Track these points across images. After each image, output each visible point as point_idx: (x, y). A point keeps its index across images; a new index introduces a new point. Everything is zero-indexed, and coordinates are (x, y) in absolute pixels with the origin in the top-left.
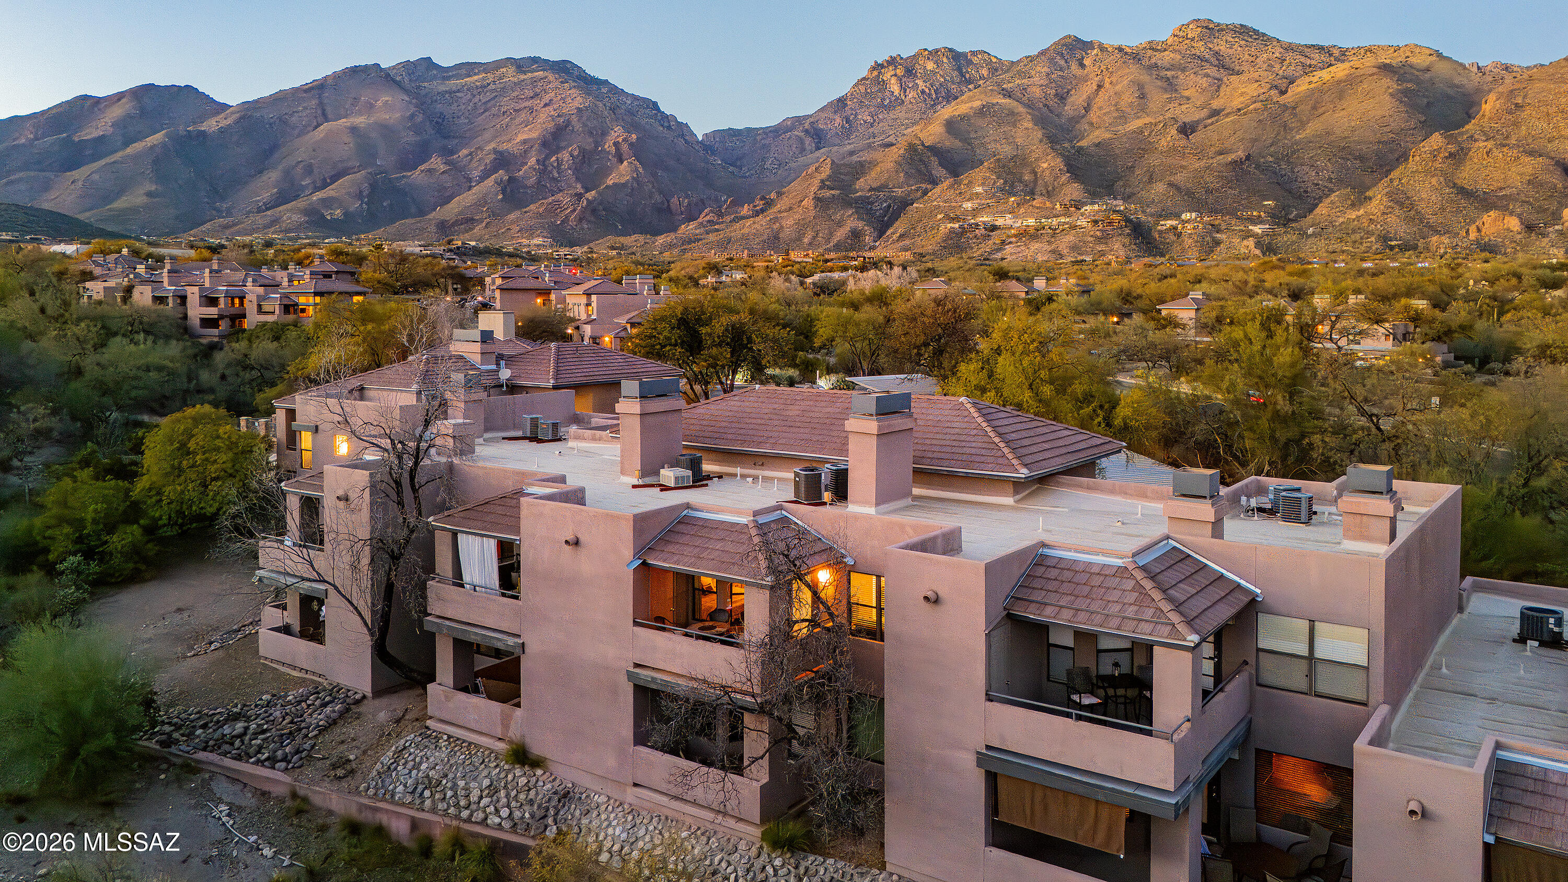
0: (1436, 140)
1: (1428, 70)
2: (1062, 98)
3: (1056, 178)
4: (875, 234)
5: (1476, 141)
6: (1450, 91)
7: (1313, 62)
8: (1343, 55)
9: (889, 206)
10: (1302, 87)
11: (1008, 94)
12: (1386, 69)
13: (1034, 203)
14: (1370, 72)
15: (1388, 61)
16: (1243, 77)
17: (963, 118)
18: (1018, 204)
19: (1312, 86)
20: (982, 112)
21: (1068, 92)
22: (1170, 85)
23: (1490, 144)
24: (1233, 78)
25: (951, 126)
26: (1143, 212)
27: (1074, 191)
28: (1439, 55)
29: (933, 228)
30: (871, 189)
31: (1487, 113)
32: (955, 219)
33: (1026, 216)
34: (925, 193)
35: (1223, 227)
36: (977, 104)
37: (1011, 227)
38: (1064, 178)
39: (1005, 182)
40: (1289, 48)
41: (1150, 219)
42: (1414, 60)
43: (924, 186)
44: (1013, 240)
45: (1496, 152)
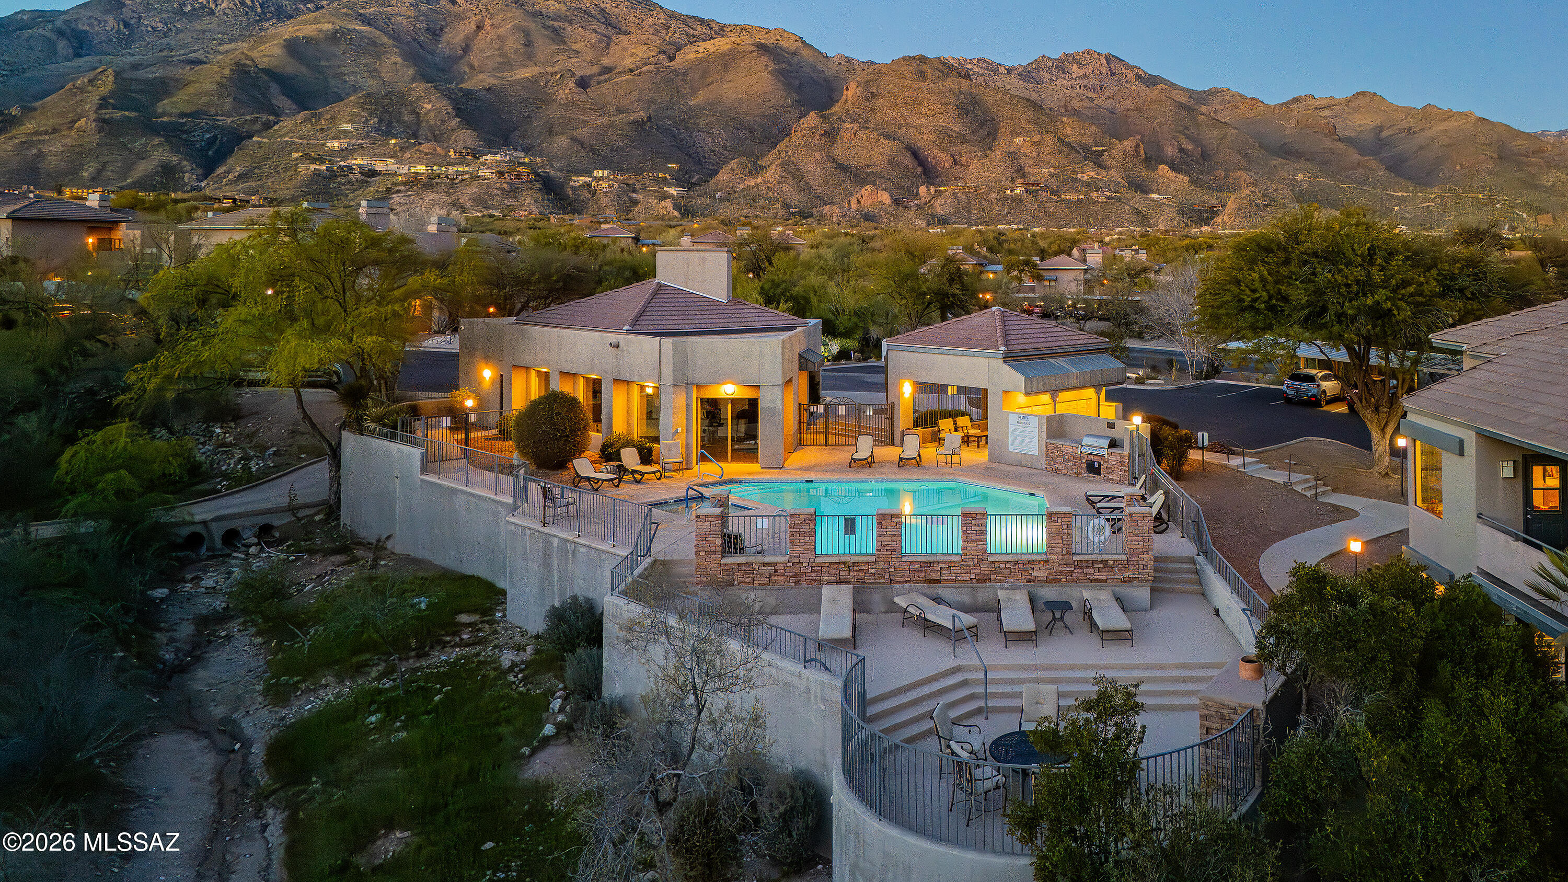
0: (812, 118)
1: (795, 54)
2: (436, 33)
3: (443, 122)
4: (200, 172)
5: (844, 122)
6: (815, 76)
7: (696, 33)
8: (721, 31)
9: (215, 137)
10: (689, 55)
11: (367, 20)
12: (762, 48)
13: (422, 147)
14: (750, 49)
15: (762, 41)
16: (633, 38)
17: (308, 40)
18: (401, 149)
19: (700, 55)
20: (334, 37)
21: (441, 30)
22: (557, 36)
23: (856, 126)
24: (622, 37)
25: (293, 47)
26: (551, 166)
27: (466, 138)
28: (804, 42)
29: (287, 169)
30: (183, 115)
31: (850, 99)
32: (321, 160)
33: (413, 162)
34: (268, 126)
35: (638, 187)
36: (327, 27)
37: (395, 174)
38: (454, 122)
39: (380, 121)
40: (672, 16)
41: (559, 174)
42: (783, 43)
43: (264, 117)
44: (403, 188)
45: (861, 134)
